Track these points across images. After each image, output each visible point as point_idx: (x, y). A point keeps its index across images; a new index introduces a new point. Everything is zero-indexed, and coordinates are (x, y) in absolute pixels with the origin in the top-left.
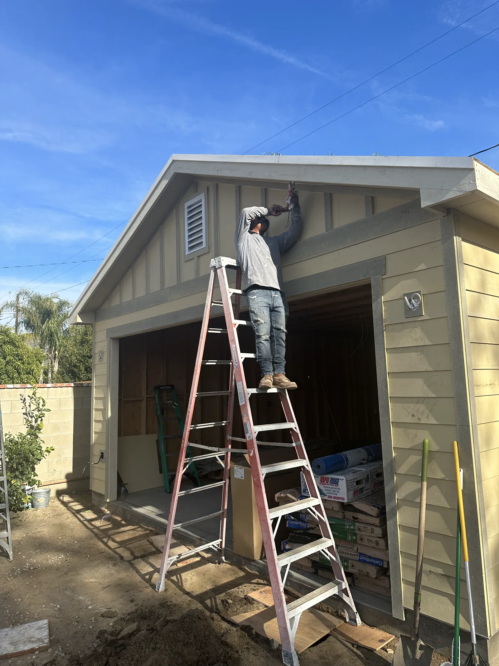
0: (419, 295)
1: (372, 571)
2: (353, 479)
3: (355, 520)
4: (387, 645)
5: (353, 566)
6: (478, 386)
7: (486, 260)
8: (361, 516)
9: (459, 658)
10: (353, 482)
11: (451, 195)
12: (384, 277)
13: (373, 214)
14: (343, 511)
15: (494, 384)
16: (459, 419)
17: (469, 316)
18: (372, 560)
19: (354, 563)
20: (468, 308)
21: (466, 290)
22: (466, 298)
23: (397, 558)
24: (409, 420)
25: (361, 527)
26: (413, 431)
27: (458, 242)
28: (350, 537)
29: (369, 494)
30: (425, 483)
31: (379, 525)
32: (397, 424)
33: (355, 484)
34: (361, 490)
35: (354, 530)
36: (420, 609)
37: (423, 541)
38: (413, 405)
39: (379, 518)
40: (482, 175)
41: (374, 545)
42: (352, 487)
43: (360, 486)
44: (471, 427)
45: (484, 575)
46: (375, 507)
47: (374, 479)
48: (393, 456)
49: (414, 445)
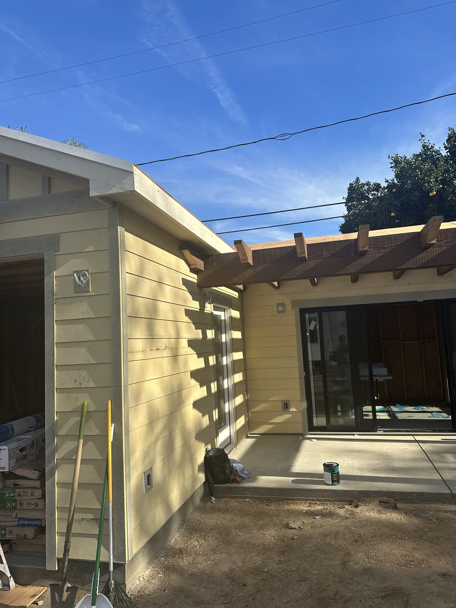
0: (87, 273)
1: (30, 532)
2: (17, 447)
3: (16, 487)
4: (38, 598)
5: (10, 532)
6: (131, 352)
7: (146, 249)
8: (21, 482)
9: (98, 588)
10: (17, 450)
11: (114, 190)
12: (56, 253)
13: (49, 193)
14: (4, 480)
15: (146, 351)
16: (114, 381)
17: (127, 294)
18: (30, 522)
19: (11, 529)
20: (127, 288)
21: (127, 273)
22: (126, 279)
23: (53, 514)
24: (72, 385)
25: (20, 492)
26: (74, 395)
27: (122, 231)
28: (9, 505)
29: (33, 459)
30: (81, 441)
31: (40, 487)
32: (60, 390)
33: (18, 452)
34: (25, 457)
35: (14, 496)
36: (69, 555)
37: (76, 493)
38: (77, 371)
39: (39, 481)
40: (140, 179)
41: (34, 507)
42: (14, 456)
43: (24, 453)
44: (123, 387)
45: (125, 511)
46: (36, 470)
47: (40, 444)
48: (55, 420)
49: (75, 407)
